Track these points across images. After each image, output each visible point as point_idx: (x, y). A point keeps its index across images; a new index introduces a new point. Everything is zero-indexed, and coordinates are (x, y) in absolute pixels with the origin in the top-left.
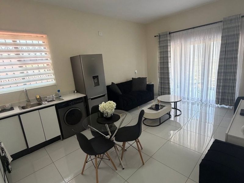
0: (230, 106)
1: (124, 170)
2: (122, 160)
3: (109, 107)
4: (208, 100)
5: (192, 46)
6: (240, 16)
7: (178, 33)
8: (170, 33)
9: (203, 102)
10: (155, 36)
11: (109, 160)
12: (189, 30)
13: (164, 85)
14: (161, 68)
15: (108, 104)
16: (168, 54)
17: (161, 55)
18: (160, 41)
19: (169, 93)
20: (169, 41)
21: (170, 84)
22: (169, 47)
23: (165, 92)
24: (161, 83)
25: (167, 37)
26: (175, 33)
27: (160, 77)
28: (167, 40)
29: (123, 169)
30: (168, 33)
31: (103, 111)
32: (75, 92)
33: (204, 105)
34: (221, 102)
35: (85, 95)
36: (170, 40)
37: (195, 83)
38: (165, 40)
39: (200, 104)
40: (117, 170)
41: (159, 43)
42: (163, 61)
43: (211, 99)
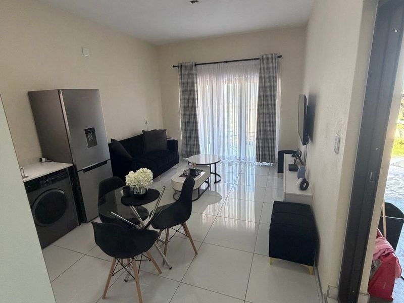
0: (271, 162)
1: (171, 270)
2: (165, 255)
3: (144, 178)
4: (248, 158)
5: (226, 86)
6: (277, 56)
7: (207, 65)
8: (196, 65)
9: (242, 160)
10: (174, 66)
11: (150, 261)
12: (221, 64)
13: (190, 141)
14: (185, 115)
15: (141, 174)
16: (194, 95)
17: (184, 95)
18: (181, 75)
19: (198, 152)
20: (194, 76)
21: (200, 139)
22: (195, 85)
23: (192, 150)
24: (186, 137)
25: (192, 69)
26: (202, 65)
27: (184, 128)
28: (193, 74)
29: (171, 268)
30: (194, 64)
31: (135, 186)
32: (44, 159)
33: (242, 164)
34: (262, 159)
35: (70, 165)
36: (196, 75)
37: (232, 136)
38: (189, 74)
39: (238, 163)
40: (161, 273)
41: (180, 77)
42: (187, 105)
43: (251, 156)
